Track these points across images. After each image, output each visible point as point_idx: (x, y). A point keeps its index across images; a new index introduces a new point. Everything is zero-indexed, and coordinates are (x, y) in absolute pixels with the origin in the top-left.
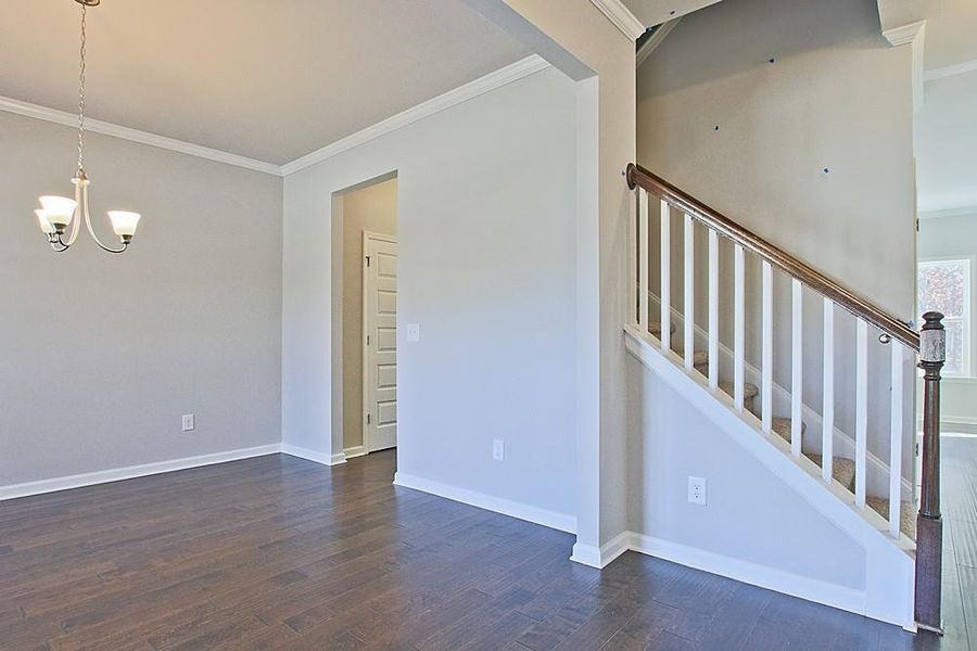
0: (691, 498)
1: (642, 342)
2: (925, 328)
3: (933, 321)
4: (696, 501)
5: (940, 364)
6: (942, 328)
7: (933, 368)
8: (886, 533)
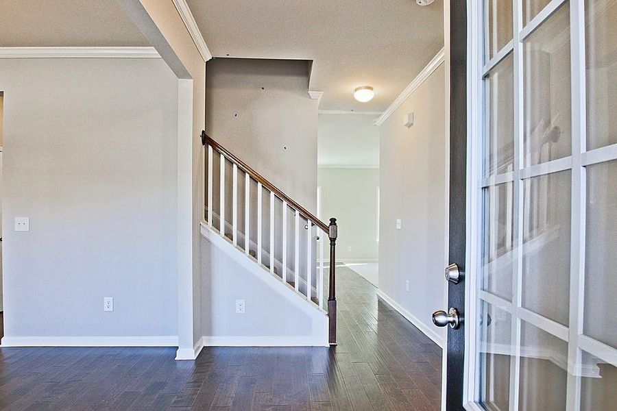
0: (238, 311)
1: (210, 230)
2: (331, 224)
3: (333, 221)
4: (240, 312)
5: (335, 239)
6: (336, 224)
7: (333, 240)
8: (318, 309)
